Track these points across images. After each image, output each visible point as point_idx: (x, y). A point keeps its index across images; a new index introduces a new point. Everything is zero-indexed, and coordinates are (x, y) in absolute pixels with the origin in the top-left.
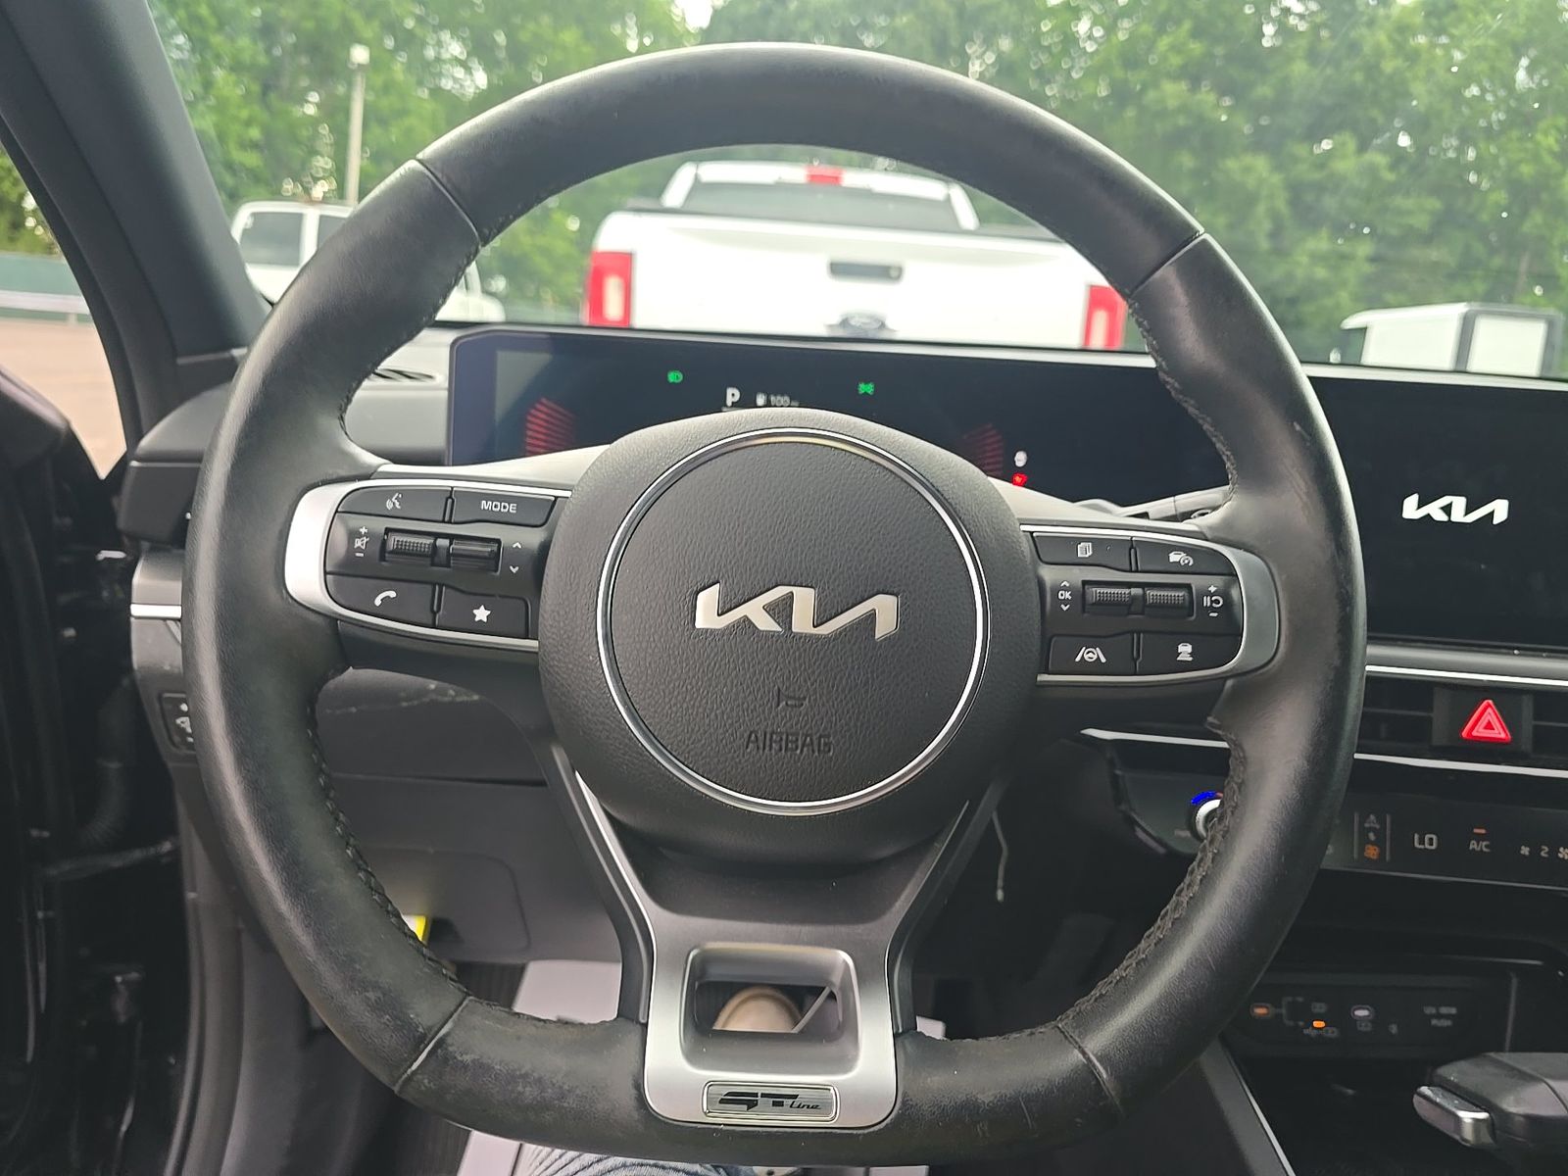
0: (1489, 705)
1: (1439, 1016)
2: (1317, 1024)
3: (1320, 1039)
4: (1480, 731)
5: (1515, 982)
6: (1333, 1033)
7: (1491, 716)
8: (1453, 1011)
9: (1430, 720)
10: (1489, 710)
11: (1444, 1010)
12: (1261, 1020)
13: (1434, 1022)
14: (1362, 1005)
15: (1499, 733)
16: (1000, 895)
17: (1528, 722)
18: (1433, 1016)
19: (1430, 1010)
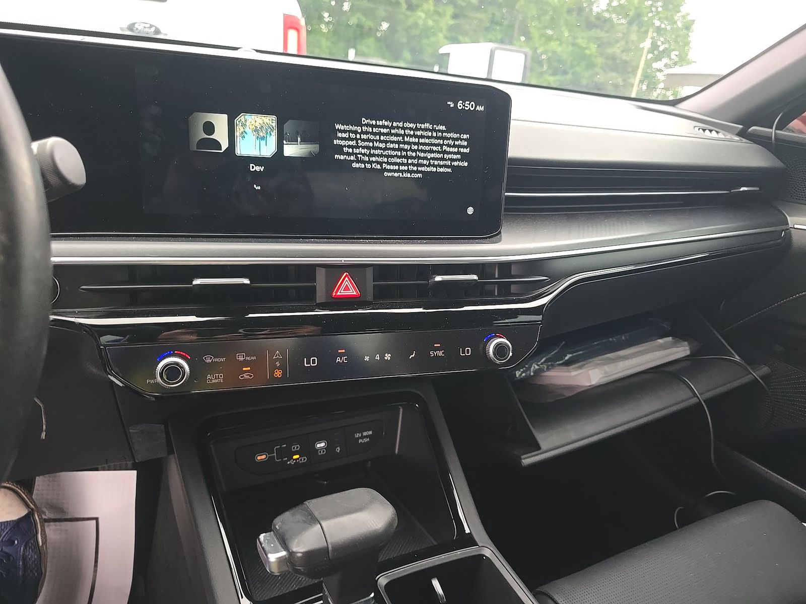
0: (346, 276)
1: (363, 437)
2: (296, 457)
3: (297, 464)
4: (341, 292)
5: (401, 410)
6: (304, 460)
7: (347, 282)
8: (370, 433)
9: (315, 287)
10: (347, 279)
11: (365, 434)
12: (262, 463)
13: (360, 441)
14: (320, 440)
15: (352, 292)
16: (43, 436)
17: (370, 283)
18: (359, 438)
19: (358, 435)
